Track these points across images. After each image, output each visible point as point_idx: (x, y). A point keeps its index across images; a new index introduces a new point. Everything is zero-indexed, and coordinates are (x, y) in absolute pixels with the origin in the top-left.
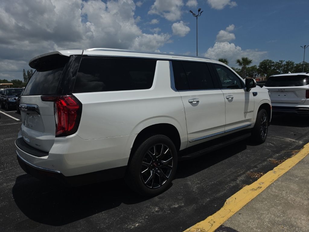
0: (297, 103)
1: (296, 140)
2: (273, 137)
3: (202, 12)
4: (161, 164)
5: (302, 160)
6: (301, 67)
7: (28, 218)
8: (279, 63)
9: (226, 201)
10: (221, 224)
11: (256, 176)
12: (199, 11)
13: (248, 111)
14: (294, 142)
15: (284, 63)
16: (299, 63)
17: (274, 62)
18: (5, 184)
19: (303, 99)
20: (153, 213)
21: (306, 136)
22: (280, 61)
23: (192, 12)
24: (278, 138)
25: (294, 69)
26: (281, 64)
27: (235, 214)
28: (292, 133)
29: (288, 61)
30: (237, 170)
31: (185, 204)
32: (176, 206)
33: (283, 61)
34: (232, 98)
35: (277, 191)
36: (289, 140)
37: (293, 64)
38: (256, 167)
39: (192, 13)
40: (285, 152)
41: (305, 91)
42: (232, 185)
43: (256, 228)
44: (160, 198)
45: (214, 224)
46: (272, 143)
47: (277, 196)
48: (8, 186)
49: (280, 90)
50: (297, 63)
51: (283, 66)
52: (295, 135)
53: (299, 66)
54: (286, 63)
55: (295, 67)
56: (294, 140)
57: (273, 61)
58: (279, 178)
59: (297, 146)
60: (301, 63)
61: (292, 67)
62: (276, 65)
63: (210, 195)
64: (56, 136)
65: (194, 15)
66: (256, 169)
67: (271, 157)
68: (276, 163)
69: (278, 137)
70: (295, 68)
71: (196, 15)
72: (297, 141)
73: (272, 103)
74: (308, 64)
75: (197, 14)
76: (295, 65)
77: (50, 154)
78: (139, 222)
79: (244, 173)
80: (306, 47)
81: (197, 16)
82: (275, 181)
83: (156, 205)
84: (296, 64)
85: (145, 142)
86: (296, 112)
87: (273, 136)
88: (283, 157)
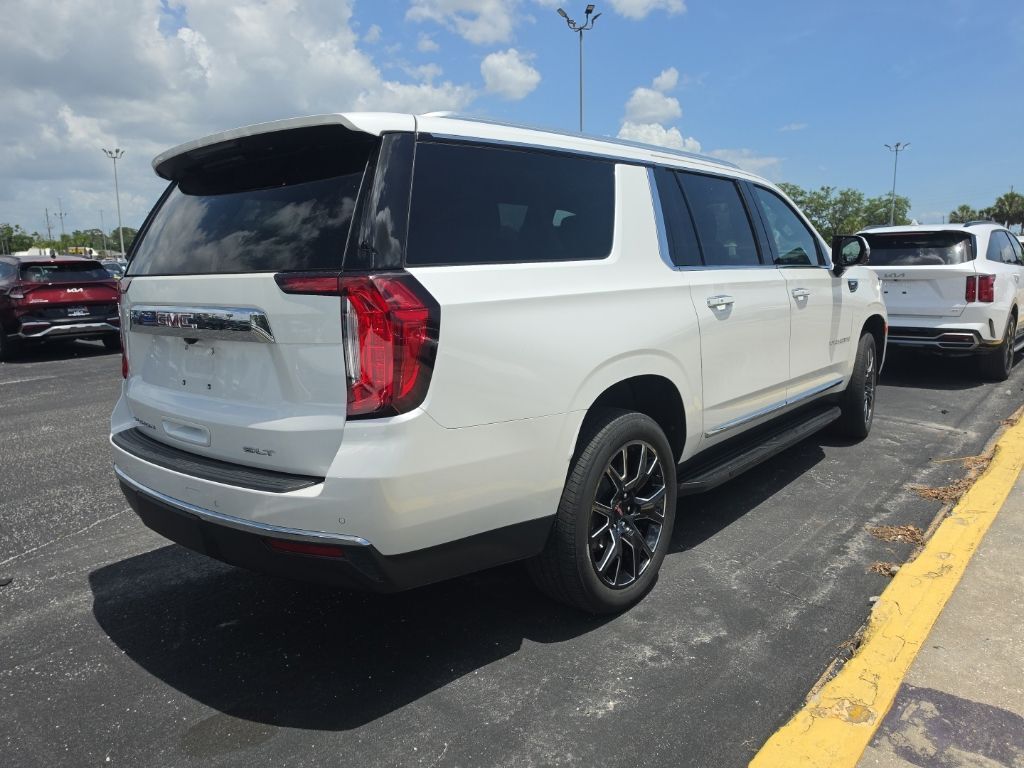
0: (941, 317)
1: (956, 427)
2: (885, 419)
3: (596, 17)
4: (637, 507)
5: (1016, 482)
6: (881, 210)
7: (215, 712)
8: (820, 197)
9: (871, 611)
10: (900, 682)
11: (899, 537)
12: (588, 12)
13: (839, 338)
14: (951, 432)
15: (835, 196)
16: (877, 197)
17: (805, 190)
18: (55, 603)
19: (957, 306)
20: (642, 663)
21: (979, 416)
22: (823, 189)
23: (566, 16)
24: (901, 421)
25: (861, 214)
26: (825, 198)
27: (921, 648)
28: (934, 407)
29: (845, 190)
30: (833, 522)
31: (728, 631)
32: (707, 639)
33: (831, 187)
34: (805, 296)
35: (1001, 576)
36: (934, 427)
37: (860, 199)
38: (880, 509)
39: (565, 19)
40: (944, 463)
41: (965, 279)
42: (842, 567)
43: (1009, 685)
44: (640, 617)
45: (879, 682)
46: (891, 438)
47: (1011, 590)
48: (70, 607)
49: (890, 276)
50: (872, 198)
51: (830, 204)
52: (944, 412)
53: (877, 207)
54: (839, 197)
55: (867, 210)
56: (950, 428)
57: (802, 188)
58: (984, 537)
59: (966, 445)
60: (885, 198)
61: (858, 210)
62: (812, 200)
63: (791, 600)
64: (349, 418)
65: (571, 25)
66: (885, 515)
67: (910, 478)
68: (936, 497)
69: (900, 418)
70: (866, 212)
71: (577, 26)
72: (958, 430)
73: (889, 315)
74: (901, 200)
75: (580, 23)
76: (867, 204)
77: (330, 479)
78: (615, 697)
79: (857, 529)
80: (900, 148)
81: (580, 29)
82: (979, 548)
83: (640, 639)
84: (868, 200)
85: (600, 435)
86: (937, 343)
87: (884, 416)
88: (946, 479)
